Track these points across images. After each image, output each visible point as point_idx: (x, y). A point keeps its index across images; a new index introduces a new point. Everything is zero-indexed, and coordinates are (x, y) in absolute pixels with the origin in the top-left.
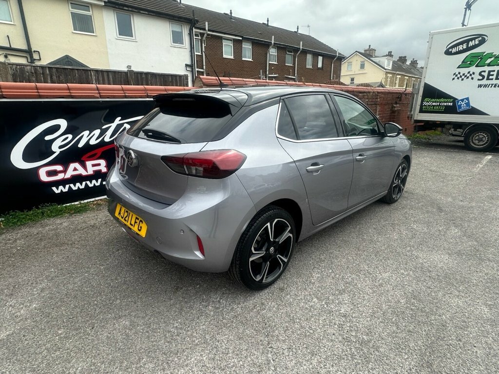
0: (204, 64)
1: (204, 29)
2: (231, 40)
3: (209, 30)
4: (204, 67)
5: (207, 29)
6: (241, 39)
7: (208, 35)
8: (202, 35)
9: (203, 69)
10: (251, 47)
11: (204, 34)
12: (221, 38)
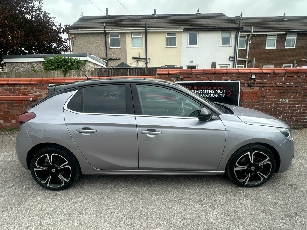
0: (247, 55)
1: (251, 32)
2: (276, 35)
3: (254, 32)
4: (247, 57)
5: (252, 31)
6: (285, 33)
7: (253, 35)
8: (248, 36)
9: (246, 58)
10: (296, 38)
11: (250, 35)
12: (266, 35)
